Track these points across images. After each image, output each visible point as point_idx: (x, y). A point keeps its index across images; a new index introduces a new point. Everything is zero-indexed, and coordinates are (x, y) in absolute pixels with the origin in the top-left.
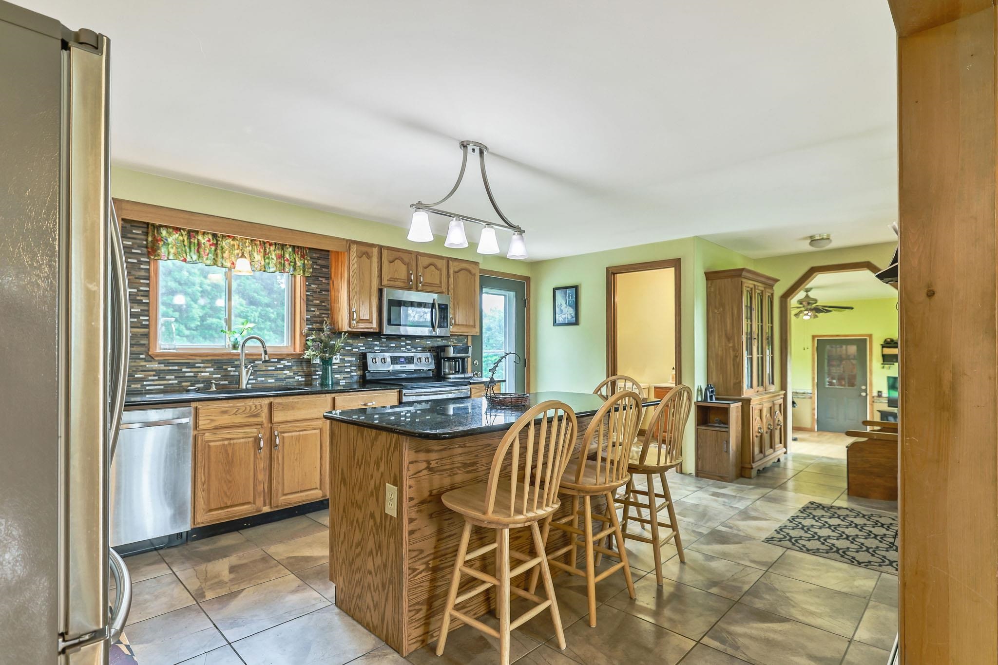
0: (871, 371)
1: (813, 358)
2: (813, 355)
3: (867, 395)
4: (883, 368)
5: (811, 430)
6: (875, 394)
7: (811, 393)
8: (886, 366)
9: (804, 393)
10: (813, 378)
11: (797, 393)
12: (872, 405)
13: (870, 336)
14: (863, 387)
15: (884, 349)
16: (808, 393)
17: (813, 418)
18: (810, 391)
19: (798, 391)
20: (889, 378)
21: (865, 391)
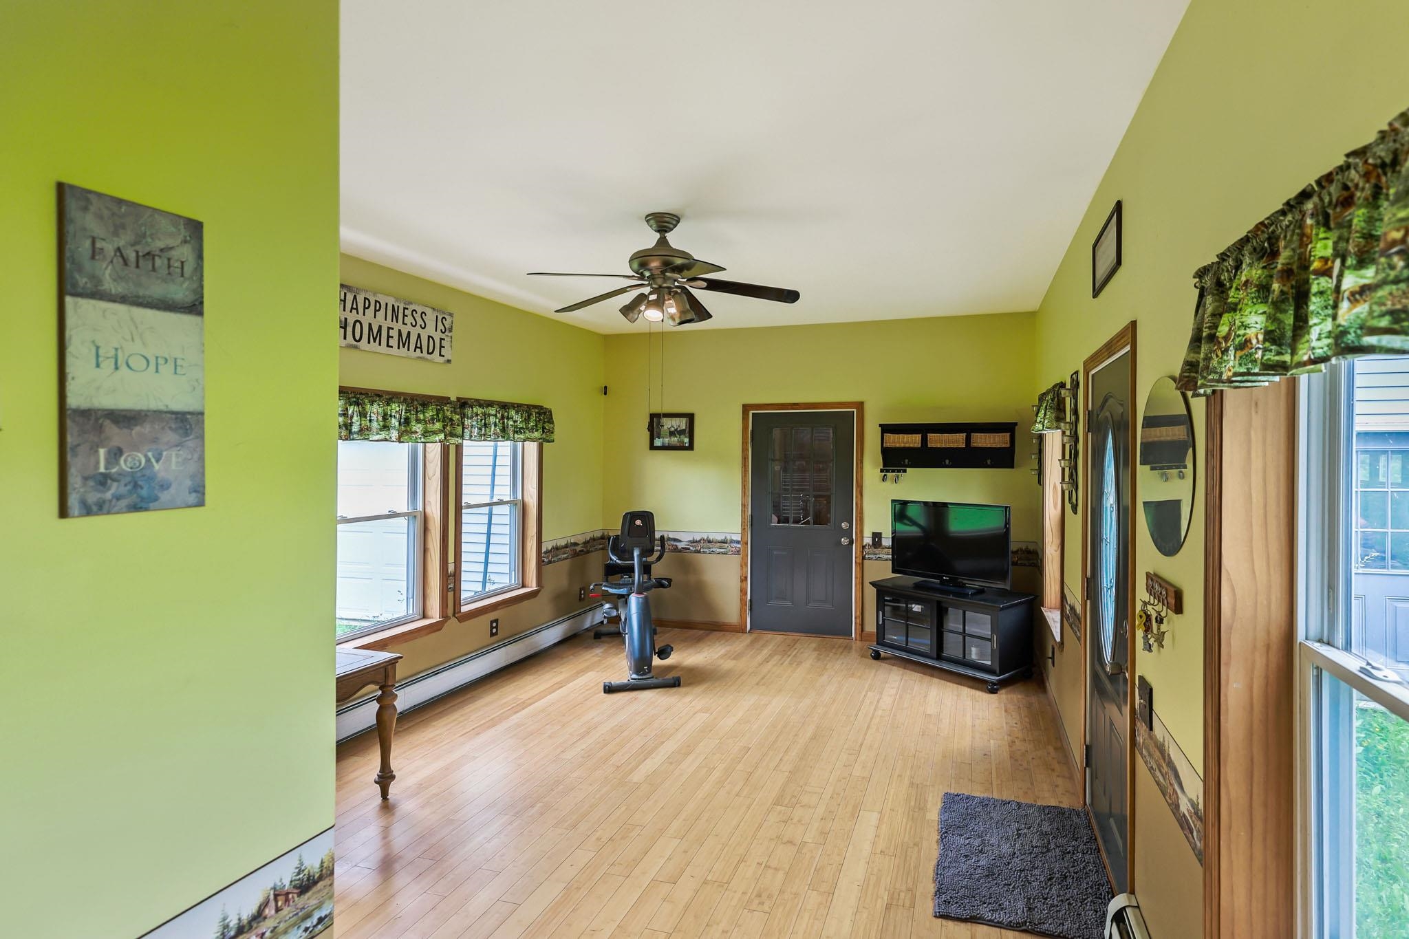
0: (860, 487)
1: (745, 458)
2: (744, 450)
3: (851, 542)
4: (884, 479)
5: (740, 629)
6: (868, 540)
7: (738, 542)
8: (889, 474)
9: (724, 542)
10: (744, 506)
11: (709, 542)
12: (861, 566)
13: (860, 406)
14: (844, 525)
15: (886, 435)
16: (732, 541)
17: (743, 601)
18: (738, 537)
19: (711, 538)
20: (893, 501)
21: (849, 533)
